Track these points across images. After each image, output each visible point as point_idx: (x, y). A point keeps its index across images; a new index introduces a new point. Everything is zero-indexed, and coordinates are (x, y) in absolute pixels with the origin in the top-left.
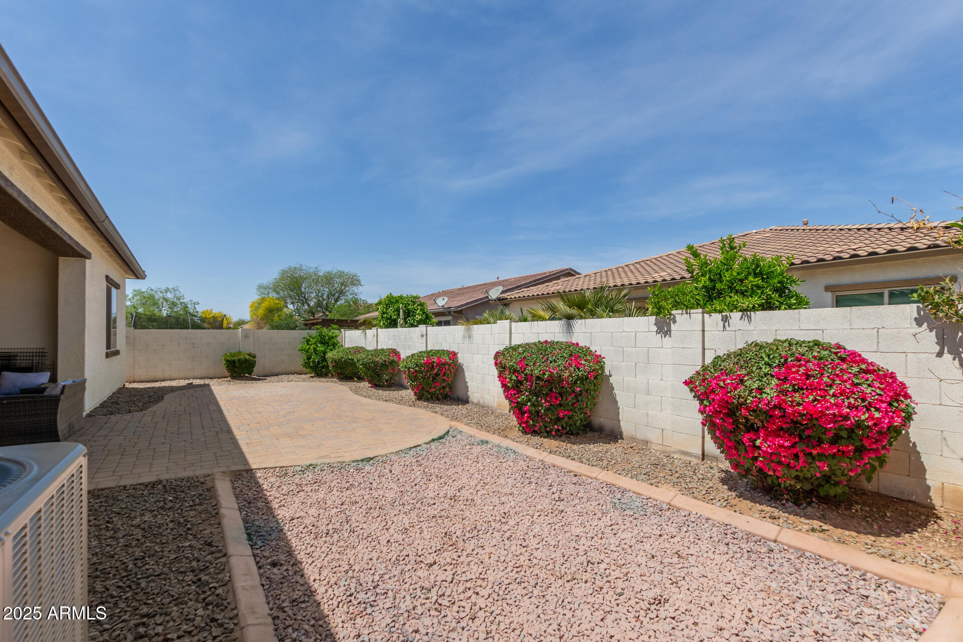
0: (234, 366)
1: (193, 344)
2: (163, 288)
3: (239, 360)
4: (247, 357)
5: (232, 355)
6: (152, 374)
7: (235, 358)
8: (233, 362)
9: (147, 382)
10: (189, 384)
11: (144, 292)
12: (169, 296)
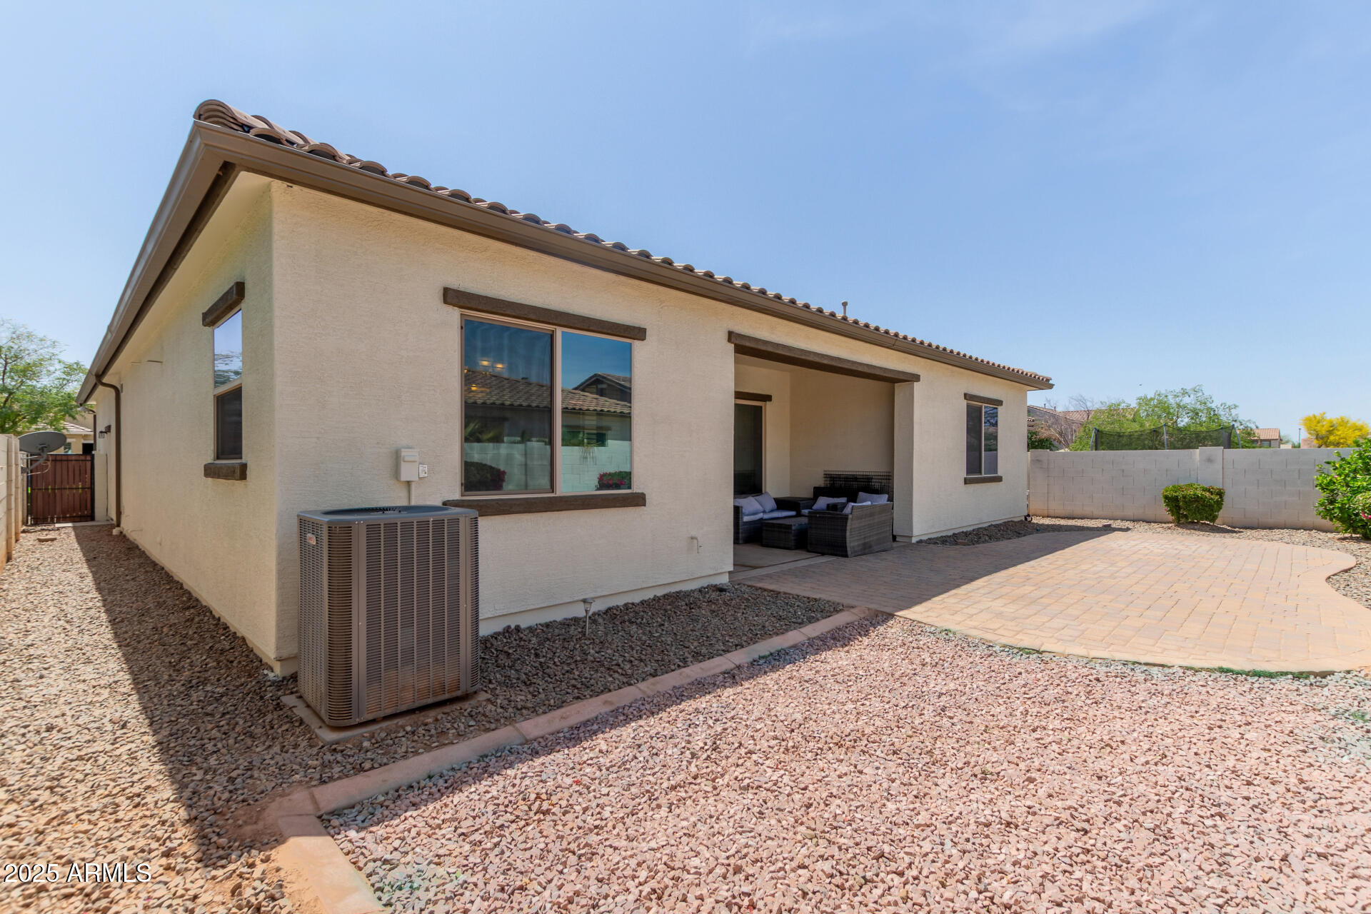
0: (1179, 508)
1: (1123, 471)
2: (1178, 390)
3: (1184, 497)
4: (1199, 493)
5: (1176, 489)
6: (1069, 509)
7: (1180, 494)
8: (1176, 499)
9: (1062, 518)
10: (1105, 526)
11: (1152, 399)
12: (1186, 400)
